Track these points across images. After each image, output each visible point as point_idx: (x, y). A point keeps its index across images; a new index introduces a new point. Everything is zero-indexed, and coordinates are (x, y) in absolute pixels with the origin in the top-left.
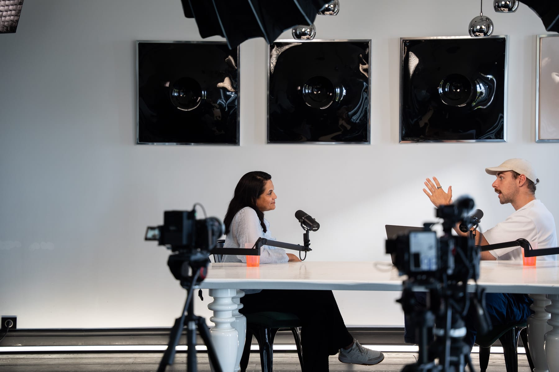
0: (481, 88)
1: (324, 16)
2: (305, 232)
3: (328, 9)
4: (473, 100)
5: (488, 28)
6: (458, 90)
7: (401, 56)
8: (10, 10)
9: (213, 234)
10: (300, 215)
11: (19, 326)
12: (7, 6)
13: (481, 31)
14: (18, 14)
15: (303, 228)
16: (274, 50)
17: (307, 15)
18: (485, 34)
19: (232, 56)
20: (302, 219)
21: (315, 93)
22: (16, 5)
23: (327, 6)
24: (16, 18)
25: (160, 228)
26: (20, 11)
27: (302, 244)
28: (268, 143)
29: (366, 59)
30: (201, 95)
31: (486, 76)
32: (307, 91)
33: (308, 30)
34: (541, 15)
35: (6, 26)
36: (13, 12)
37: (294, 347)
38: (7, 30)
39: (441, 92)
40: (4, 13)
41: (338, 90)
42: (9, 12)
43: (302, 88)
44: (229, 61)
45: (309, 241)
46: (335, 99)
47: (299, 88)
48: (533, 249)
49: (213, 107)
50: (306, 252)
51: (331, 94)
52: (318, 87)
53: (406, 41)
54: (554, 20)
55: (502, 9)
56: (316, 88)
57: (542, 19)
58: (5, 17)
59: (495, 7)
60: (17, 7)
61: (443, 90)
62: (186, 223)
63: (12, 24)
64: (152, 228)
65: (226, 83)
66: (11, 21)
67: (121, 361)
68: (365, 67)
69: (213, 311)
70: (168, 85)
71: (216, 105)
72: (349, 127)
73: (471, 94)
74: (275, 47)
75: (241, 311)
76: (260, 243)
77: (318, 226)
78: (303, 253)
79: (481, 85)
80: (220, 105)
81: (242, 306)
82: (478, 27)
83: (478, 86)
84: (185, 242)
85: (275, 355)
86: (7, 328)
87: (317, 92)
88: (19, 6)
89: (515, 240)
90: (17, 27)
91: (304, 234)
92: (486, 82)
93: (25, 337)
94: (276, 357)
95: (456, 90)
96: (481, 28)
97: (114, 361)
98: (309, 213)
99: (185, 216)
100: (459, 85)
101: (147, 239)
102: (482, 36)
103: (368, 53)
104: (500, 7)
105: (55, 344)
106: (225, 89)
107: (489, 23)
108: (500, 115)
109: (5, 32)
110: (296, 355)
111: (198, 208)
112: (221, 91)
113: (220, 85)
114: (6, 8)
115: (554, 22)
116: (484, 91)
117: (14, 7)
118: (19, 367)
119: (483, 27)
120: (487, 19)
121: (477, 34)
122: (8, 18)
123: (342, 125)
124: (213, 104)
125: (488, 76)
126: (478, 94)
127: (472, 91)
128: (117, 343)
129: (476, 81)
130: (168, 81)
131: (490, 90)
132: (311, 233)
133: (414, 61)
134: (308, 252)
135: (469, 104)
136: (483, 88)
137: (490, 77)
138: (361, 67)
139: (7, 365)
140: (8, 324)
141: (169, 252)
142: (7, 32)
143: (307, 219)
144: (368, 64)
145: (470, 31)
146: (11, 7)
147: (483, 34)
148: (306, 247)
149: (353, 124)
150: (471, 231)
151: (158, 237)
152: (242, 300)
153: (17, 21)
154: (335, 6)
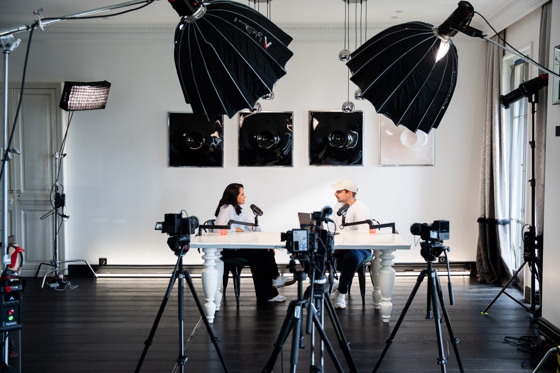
0: (350, 138)
1: (266, 100)
2: (255, 216)
3: (268, 97)
4: (347, 144)
5: (352, 107)
6: (339, 139)
7: (309, 120)
8: (102, 97)
9: (192, 226)
10: (253, 207)
11: (108, 263)
12: (100, 95)
13: (348, 109)
14: (106, 99)
15: (254, 213)
16: (241, 117)
17: (249, 103)
18: (350, 111)
19: (219, 120)
20: (254, 209)
21: (264, 140)
22: (105, 94)
23: (267, 95)
24: (105, 101)
25: (163, 223)
26: (107, 97)
27: (254, 223)
28: (239, 166)
29: (291, 122)
30: (202, 141)
31: (353, 132)
32: (259, 139)
33: (258, 108)
34: (374, 104)
35: (99, 106)
36: (104, 98)
37: (251, 275)
38: (100, 107)
39: (330, 139)
40: (99, 99)
41: (276, 138)
42: (101, 98)
43: (256, 137)
44: (218, 123)
45: (258, 221)
46: (274, 143)
47: (255, 137)
48: (374, 225)
49: (209, 147)
50: (256, 227)
51: (272, 141)
52: (265, 136)
53: (312, 112)
54: (380, 108)
55: (359, 98)
56: (264, 137)
57: (375, 107)
58: (99, 101)
59: (355, 97)
60: (105, 96)
61: (331, 138)
62: (177, 221)
63: (103, 104)
64: (159, 223)
65: (216, 134)
66: (102, 102)
67: (160, 282)
68: (290, 126)
69: (204, 260)
70: (185, 135)
71: (210, 146)
72: (282, 158)
73: (346, 141)
74: (242, 115)
75: (221, 259)
76: (230, 223)
77: (262, 213)
78: (254, 227)
79: (350, 136)
80: (213, 145)
81: (221, 256)
82: (347, 107)
83: (349, 137)
84: (176, 231)
85: (241, 279)
86: (102, 264)
87: (265, 139)
88: (106, 95)
89: (365, 220)
90: (105, 106)
91: (255, 217)
92: (353, 135)
93: (111, 269)
94: (242, 280)
95: (338, 139)
96: (348, 108)
97: (157, 282)
98: (258, 206)
99: (176, 217)
100: (339, 136)
101: (156, 229)
102: (349, 112)
103: (292, 119)
104: (358, 97)
105: (127, 273)
106: (215, 137)
107: (352, 105)
108: (360, 151)
109: (99, 109)
110: (252, 279)
111: (183, 212)
112: (213, 138)
113: (212, 135)
114: (100, 96)
115: (380, 109)
116: (352, 139)
117: (104, 95)
118: (107, 285)
119: (349, 107)
120: (351, 103)
121: (347, 111)
122: (101, 101)
123: (279, 157)
124: (209, 145)
125: (354, 132)
126: (349, 141)
127: (346, 139)
128: (159, 273)
129: (348, 134)
130: (185, 133)
131: (355, 139)
132: (259, 216)
133: (316, 123)
134: (257, 227)
135: (345, 146)
136: (351, 137)
137: (355, 133)
138: (288, 126)
139: (101, 284)
140: (102, 262)
141: (168, 236)
142: (100, 108)
143: (256, 209)
144: (292, 124)
145: (342, 109)
146: (102, 96)
147: (349, 111)
148: (256, 224)
149: (284, 156)
150: (343, 215)
151: (162, 228)
152: (222, 253)
153: (106, 103)
154: (272, 95)
